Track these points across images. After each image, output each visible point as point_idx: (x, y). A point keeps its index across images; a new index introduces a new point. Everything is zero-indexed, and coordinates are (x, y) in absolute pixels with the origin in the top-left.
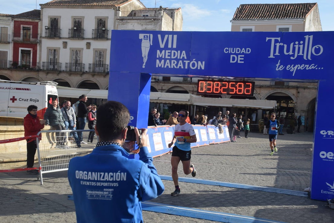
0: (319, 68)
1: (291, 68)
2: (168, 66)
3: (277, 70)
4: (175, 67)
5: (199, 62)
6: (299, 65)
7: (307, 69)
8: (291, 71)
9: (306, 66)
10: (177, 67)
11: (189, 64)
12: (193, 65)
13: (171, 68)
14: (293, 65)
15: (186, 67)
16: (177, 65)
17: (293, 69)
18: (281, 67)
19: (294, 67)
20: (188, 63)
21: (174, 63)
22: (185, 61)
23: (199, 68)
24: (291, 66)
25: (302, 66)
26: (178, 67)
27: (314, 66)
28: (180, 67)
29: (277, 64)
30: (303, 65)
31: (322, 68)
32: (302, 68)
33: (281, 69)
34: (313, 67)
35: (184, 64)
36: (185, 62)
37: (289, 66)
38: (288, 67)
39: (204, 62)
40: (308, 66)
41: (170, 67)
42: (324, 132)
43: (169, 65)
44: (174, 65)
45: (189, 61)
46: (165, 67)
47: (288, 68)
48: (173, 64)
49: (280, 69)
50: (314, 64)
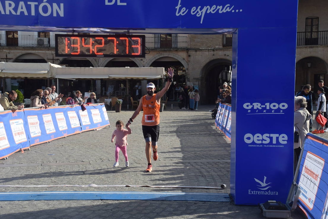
0: (237, 11)
1: (198, 12)
3: (177, 15)
4: (14, 13)
5: (55, 5)
6: (208, 7)
7: (220, 12)
8: (198, 15)
9: (218, 7)
10: (16, 12)
11: (37, 7)
12: (45, 9)
13: (6, 15)
14: (200, 7)
15: (33, 13)
16: (16, 9)
17: (200, 12)
18: (182, 11)
19: (201, 9)
20: (35, 5)
21: (10, 5)
22: (29, 3)
23: (55, 15)
24: (197, 9)
25: (212, 9)
26: (18, 13)
27: (230, 7)
28: (22, 13)
29: (177, 5)
30: (215, 6)
31: (241, 10)
32: (213, 11)
33: (183, 13)
34: (228, 10)
35: (28, 8)
36: (30, 5)
37: (195, 8)
38: (192, 10)
39: (62, 5)
40: (221, 7)
41: (3, 13)
42: (248, 106)
44: (11, 9)
45: (37, 3)
47: (193, 12)
48: (8, 8)
49: (181, 13)
50: (229, 5)
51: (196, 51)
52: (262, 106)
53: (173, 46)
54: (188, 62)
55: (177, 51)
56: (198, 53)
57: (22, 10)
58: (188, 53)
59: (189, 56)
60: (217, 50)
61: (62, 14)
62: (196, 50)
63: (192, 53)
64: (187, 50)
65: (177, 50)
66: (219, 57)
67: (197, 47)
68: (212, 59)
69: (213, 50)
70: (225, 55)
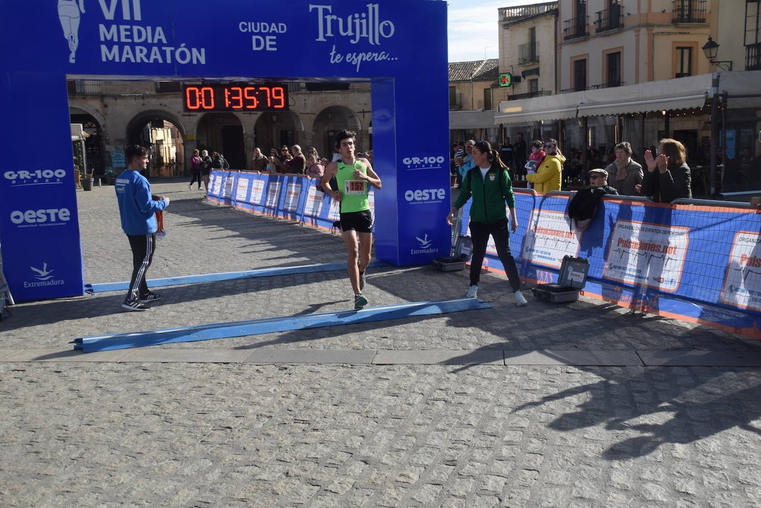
0: (393, 59)
1: (353, 59)
2: (128, 59)
3: (332, 62)
4: (146, 60)
5: (194, 50)
6: (364, 54)
7: (376, 60)
8: (353, 63)
9: (374, 55)
12: (183, 56)
13: (136, 63)
14: (355, 54)
17: (355, 59)
18: (337, 58)
19: (356, 56)
20: (171, 51)
21: (141, 51)
22: (163, 48)
24: (352, 56)
25: (368, 56)
26: (151, 61)
27: (386, 55)
28: (156, 60)
29: (331, 52)
30: (370, 53)
31: (396, 59)
32: (369, 58)
33: (338, 60)
34: (384, 58)
36: (165, 51)
37: (350, 54)
38: (348, 57)
39: (203, 50)
40: (377, 54)
41: (133, 60)
42: (407, 161)
43: (131, 56)
44: (142, 55)
45: (173, 49)
46: (124, 60)
47: (349, 59)
48: (139, 55)
49: (336, 60)
50: (384, 52)
51: (116, 99)
52: (421, 161)
53: (78, 90)
54: (104, 115)
55: (85, 98)
56: (119, 101)
57: (156, 57)
58: (102, 101)
59: (106, 106)
60: (148, 97)
61: (203, 61)
62: (116, 97)
63: (109, 101)
64: (102, 97)
65: (85, 96)
66: (151, 108)
67: (117, 93)
68: (142, 110)
69: (143, 98)
70: (161, 104)
